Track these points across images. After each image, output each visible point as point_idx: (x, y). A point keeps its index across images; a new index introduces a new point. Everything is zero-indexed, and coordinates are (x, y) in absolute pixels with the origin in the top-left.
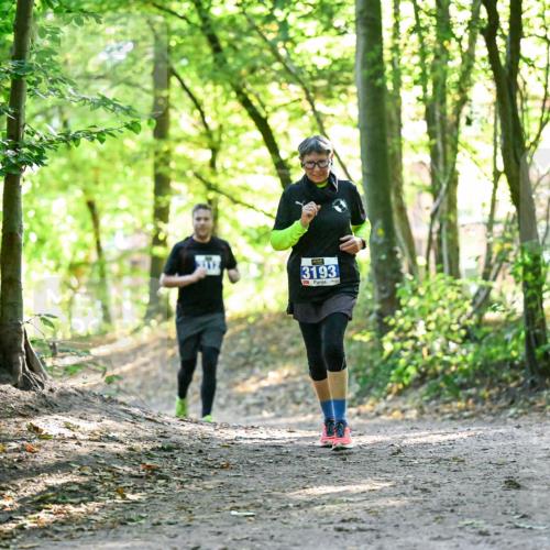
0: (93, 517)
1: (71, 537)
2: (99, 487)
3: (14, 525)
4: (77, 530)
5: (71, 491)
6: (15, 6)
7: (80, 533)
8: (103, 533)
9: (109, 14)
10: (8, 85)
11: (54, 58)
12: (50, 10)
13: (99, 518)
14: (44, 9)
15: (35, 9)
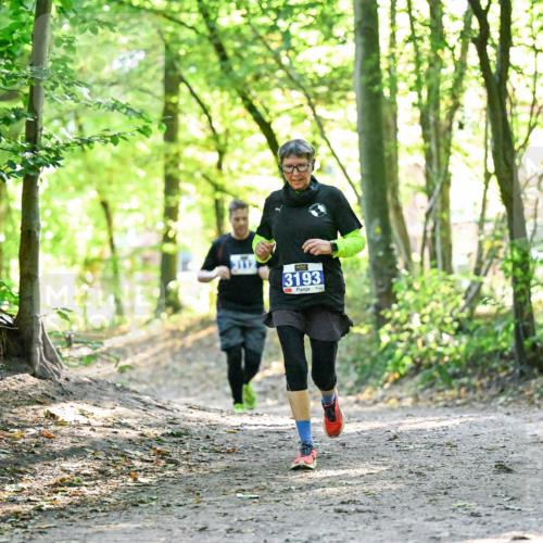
0: (106, 499)
1: (86, 518)
2: (112, 470)
3: (32, 507)
4: (91, 511)
5: (85, 475)
6: (32, 18)
7: (94, 514)
8: (116, 514)
9: (122, 24)
10: (27, 90)
11: (69, 66)
12: (66, 20)
13: (111, 500)
14: (61, 19)
15: (51, 20)
